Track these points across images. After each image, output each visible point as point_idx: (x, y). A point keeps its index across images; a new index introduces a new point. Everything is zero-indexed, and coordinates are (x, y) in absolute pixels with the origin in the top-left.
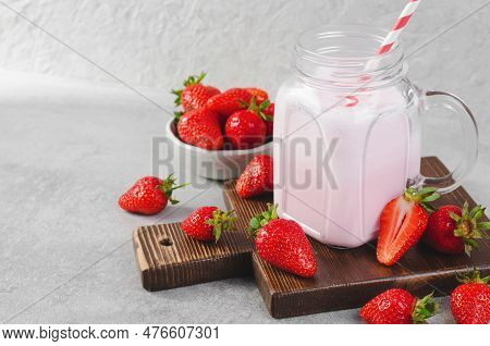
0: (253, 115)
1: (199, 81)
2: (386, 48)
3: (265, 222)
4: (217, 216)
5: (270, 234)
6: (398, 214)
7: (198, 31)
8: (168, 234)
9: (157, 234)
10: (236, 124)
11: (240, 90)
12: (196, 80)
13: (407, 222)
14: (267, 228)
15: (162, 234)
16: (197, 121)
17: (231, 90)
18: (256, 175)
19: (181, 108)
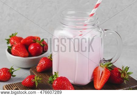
0: (38, 44)
1: (15, 35)
3: (55, 78)
4: (36, 78)
6: (99, 72)
7: (9, 21)
8: (17, 86)
9: (13, 87)
10: (33, 48)
11: (32, 37)
12: (14, 35)
13: (104, 75)
15: (15, 87)
16: (19, 48)
17: (28, 37)
18: (44, 64)
19: (10, 45)
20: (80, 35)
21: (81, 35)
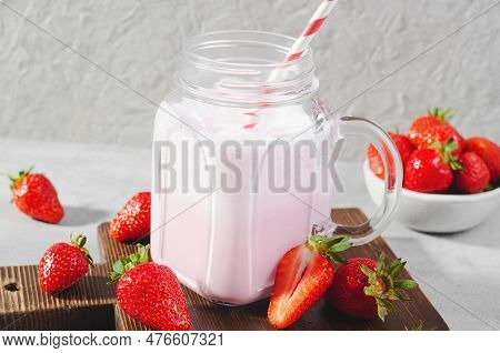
2: (295, 56)
3: (131, 266)
5: (134, 280)
6: (298, 265)
14: (133, 273)
20: (247, 127)
21: (250, 126)
